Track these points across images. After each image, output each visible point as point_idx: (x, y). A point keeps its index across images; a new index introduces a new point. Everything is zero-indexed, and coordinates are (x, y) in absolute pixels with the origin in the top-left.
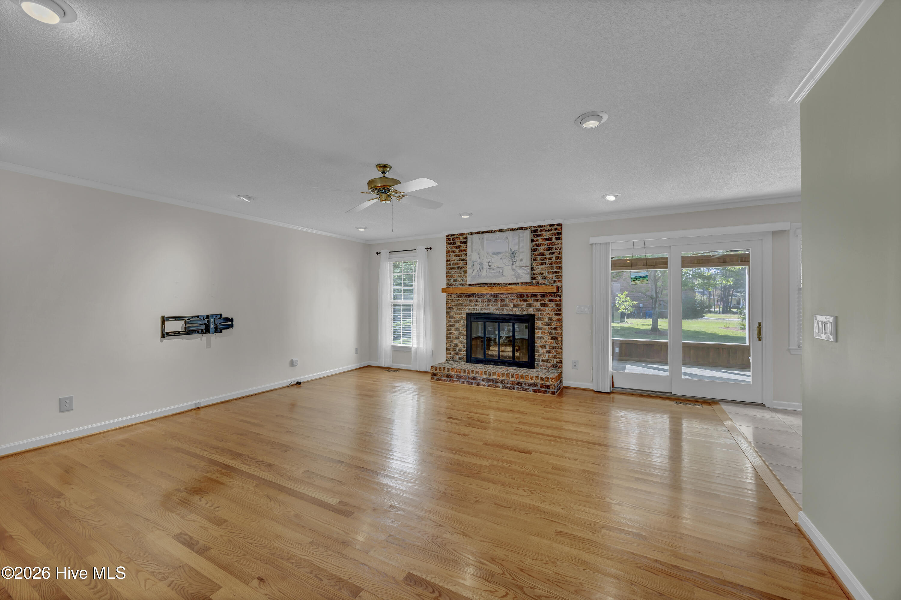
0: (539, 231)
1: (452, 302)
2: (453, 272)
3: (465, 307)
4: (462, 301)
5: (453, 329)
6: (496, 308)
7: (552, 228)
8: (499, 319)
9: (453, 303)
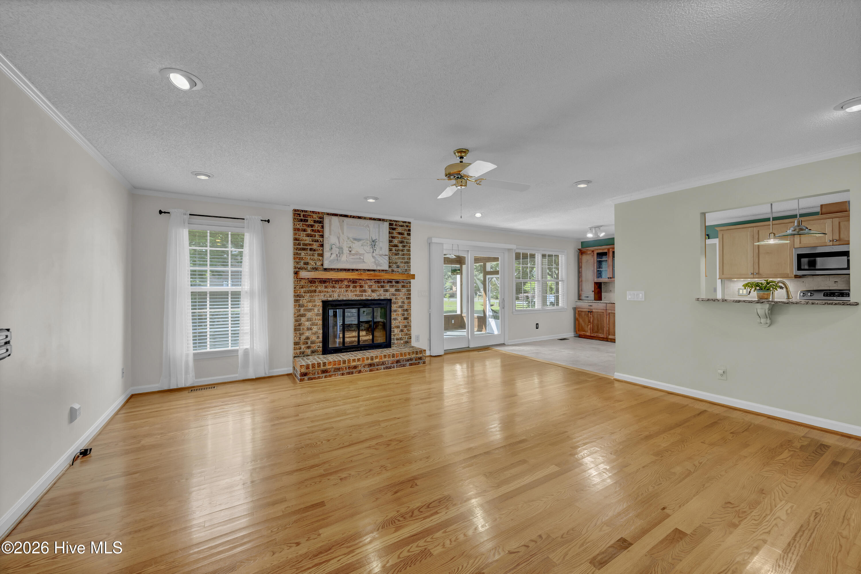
0: (394, 225)
1: (302, 288)
2: (303, 253)
3: (319, 294)
4: (316, 287)
5: (303, 319)
6: (355, 294)
7: (405, 224)
8: (359, 305)
9: (302, 290)
